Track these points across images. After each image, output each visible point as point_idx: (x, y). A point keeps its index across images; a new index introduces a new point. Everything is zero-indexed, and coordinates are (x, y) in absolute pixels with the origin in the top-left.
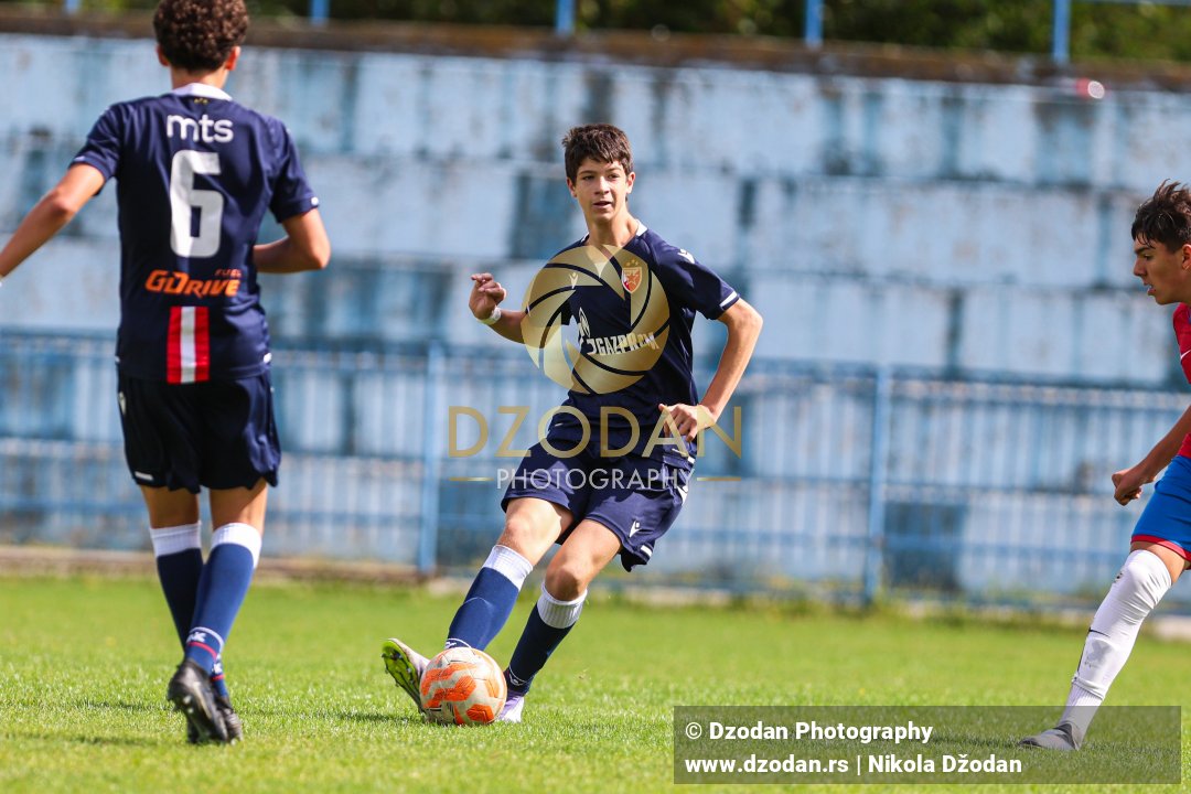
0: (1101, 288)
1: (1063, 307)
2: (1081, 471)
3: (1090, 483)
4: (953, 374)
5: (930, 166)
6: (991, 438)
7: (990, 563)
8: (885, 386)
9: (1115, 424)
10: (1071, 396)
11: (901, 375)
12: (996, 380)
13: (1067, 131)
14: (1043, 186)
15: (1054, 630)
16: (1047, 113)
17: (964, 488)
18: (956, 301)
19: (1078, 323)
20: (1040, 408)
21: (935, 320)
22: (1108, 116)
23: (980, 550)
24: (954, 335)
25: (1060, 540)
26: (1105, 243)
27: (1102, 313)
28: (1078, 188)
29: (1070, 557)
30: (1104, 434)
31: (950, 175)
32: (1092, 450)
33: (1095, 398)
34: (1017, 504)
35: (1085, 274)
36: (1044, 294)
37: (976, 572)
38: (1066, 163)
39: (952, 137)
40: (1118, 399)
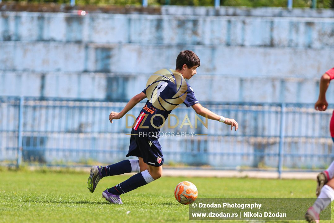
0: (86, 71)
1: (75, 78)
2: (81, 126)
3: (83, 129)
4: (42, 99)
5: (35, 37)
6: (54, 117)
7: (54, 153)
8: (22, 103)
9: (90, 111)
10: (77, 104)
11: (27, 99)
12: (55, 100)
13: (75, 25)
14: (68, 42)
15: (73, 173)
16: (69, 20)
17: (46, 132)
18: (43, 77)
19: (79, 82)
20: (68, 107)
21: (37, 83)
22: (87, 21)
23: (51, 150)
24: (43, 87)
25: (75, 146)
26: (87, 58)
27: (86, 78)
28: (79, 42)
29: (78, 151)
30: (87, 115)
31: (41, 40)
32: (84, 119)
33: (84, 104)
34: (62, 136)
35: (81, 68)
36: (69, 74)
37: (49, 157)
38: (75, 35)
39: (41, 28)
40: (91, 104)
